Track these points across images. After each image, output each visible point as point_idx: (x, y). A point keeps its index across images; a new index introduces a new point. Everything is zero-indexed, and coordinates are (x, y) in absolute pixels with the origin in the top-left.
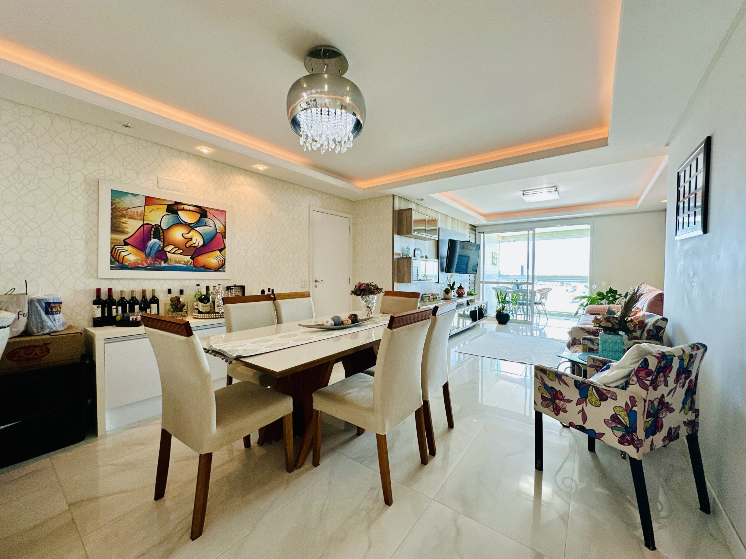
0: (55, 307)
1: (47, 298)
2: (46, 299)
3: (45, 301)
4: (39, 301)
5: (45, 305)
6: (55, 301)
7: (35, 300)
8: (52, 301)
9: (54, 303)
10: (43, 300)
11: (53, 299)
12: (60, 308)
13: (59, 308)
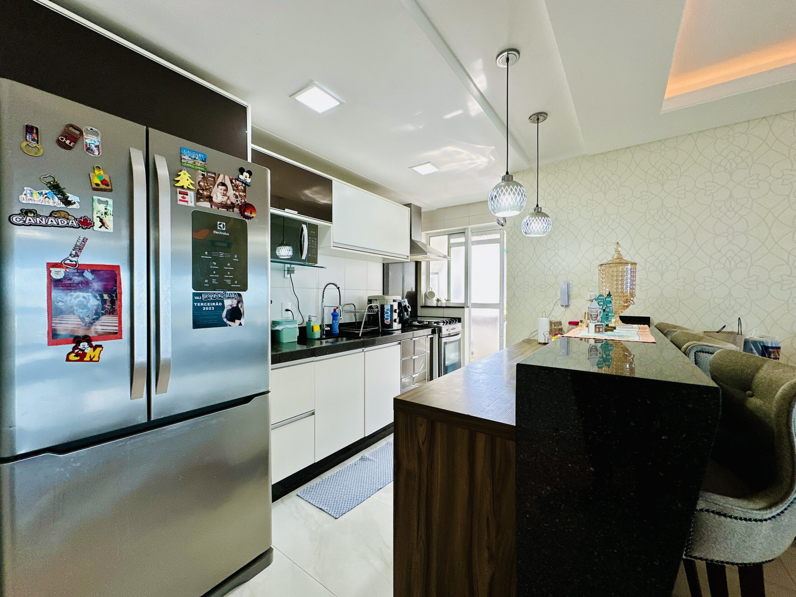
0: (773, 352)
1: (763, 340)
2: (763, 342)
3: (762, 345)
4: (755, 343)
5: (762, 348)
6: (774, 346)
7: (750, 341)
8: (770, 345)
9: (772, 348)
10: (759, 342)
11: (772, 343)
12: (779, 355)
13: (777, 354)
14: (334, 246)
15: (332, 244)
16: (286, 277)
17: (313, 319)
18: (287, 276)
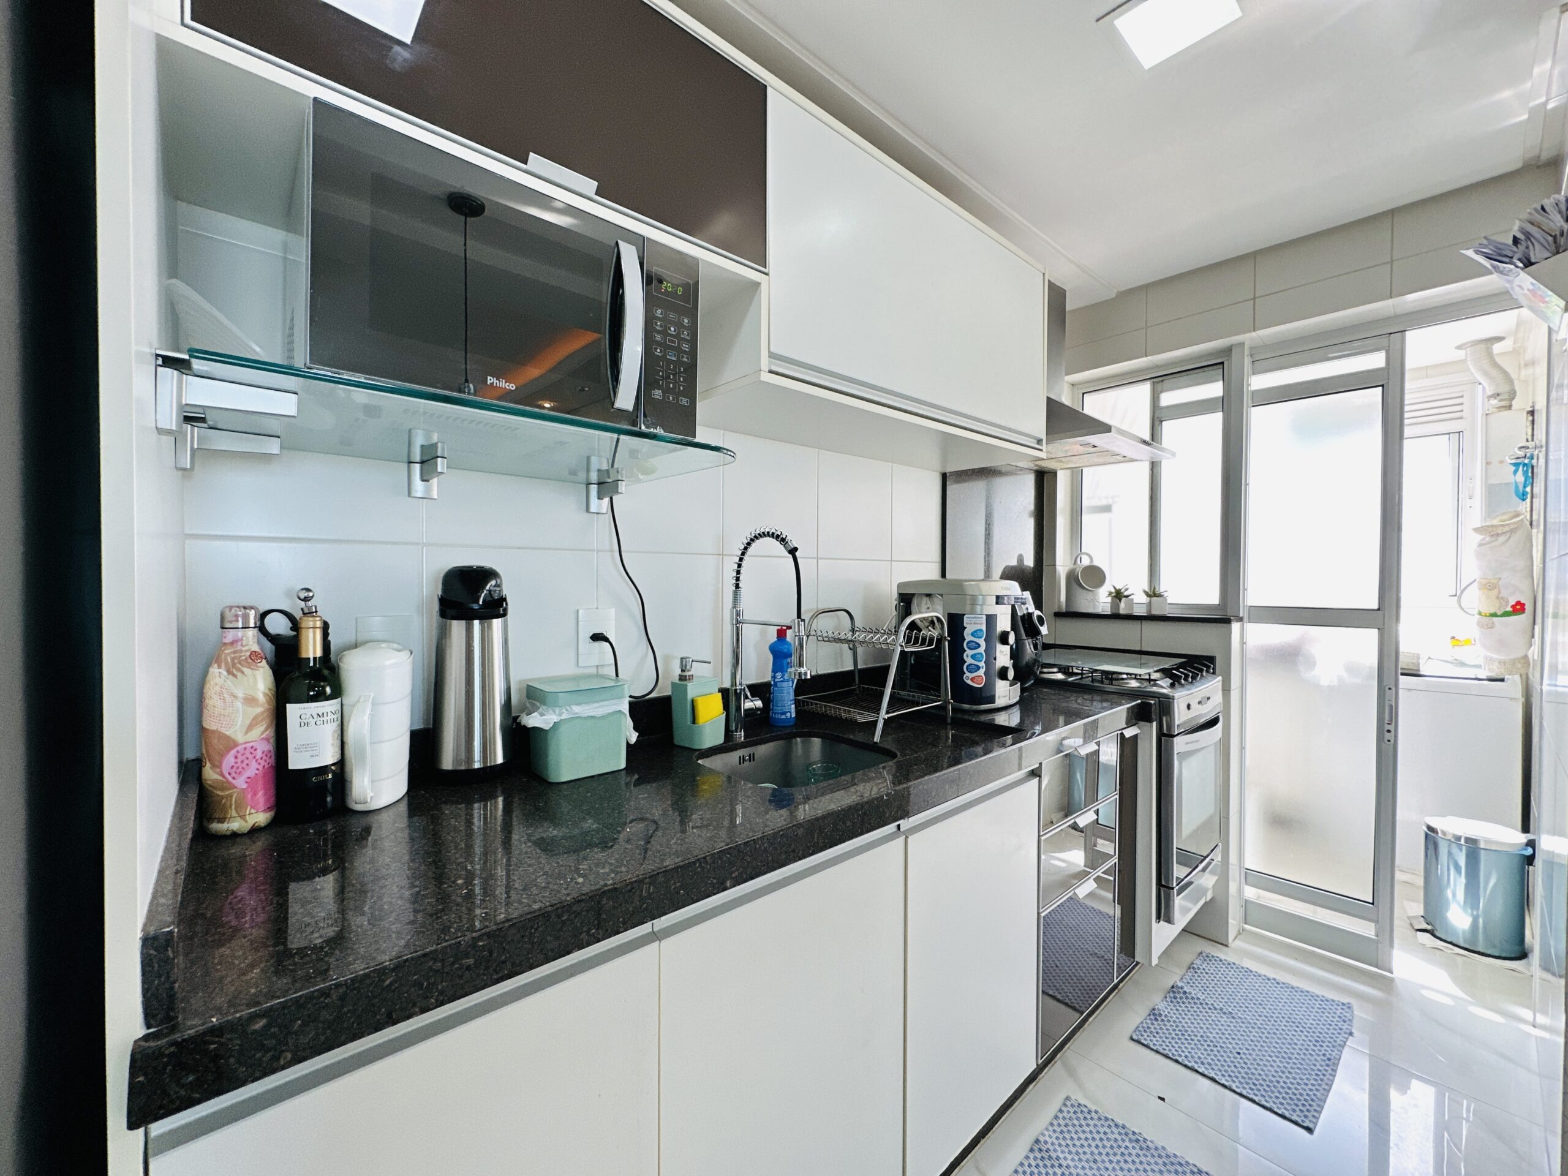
14: (774, 368)
15: (765, 363)
16: (593, 509)
17: (696, 670)
18: (600, 506)
